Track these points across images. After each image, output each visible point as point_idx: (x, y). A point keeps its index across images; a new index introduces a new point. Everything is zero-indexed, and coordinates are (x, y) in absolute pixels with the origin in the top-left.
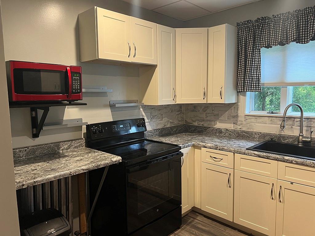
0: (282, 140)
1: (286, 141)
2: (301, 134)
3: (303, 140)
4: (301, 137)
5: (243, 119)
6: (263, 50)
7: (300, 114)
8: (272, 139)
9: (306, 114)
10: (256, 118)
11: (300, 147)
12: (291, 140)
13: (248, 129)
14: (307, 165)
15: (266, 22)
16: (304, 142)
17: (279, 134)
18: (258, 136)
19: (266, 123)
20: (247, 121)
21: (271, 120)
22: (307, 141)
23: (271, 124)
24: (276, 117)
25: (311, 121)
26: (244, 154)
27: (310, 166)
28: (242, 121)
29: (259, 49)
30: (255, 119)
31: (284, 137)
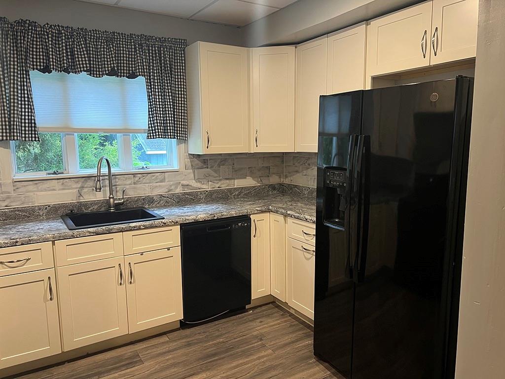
0: (84, 210)
1: (89, 211)
2: (111, 196)
3: (116, 203)
4: (112, 200)
5: (11, 189)
6: (34, 75)
8: (72, 211)
9: (114, 170)
10: (36, 184)
12: (96, 207)
13: (23, 203)
16: (117, 206)
17: (78, 202)
18: (45, 211)
19: (54, 190)
20: (20, 190)
21: (63, 184)
22: (120, 203)
23: (63, 189)
24: (69, 178)
25: (116, 178)
26: (73, 237)
28: (9, 193)
29: (28, 72)
30: (35, 186)
31: (86, 205)
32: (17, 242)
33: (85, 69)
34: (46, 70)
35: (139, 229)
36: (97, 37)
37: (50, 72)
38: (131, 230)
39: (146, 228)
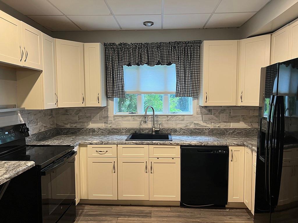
0: (141, 131)
1: (144, 133)
2: (154, 126)
3: (155, 130)
4: (154, 128)
5: (112, 119)
6: (125, 67)
7: (153, 113)
8: (135, 132)
9: (156, 113)
10: (122, 118)
11: (154, 135)
12: (147, 131)
13: (117, 126)
14: (166, 145)
15: (126, 47)
16: (156, 131)
17: (139, 128)
18: (125, 131)
19: (129, 121)
20: (116, 120)
21: (133, 118)
22: (157, 130)
23: (134, 121)
24: (136, 116)
25: (158, 117)
26: (125, 144)
27: (168, 145)
28: (112, 121)
29: (122, 66)
30: (122, 119)
31: (143, 129)
32: (103, 143)
33: (145, 63)
34: (129, 65)
35: (157, 144)
36: (153, 46)
37: (131, 66)
38: (153, 145)
39: (161, 144)
